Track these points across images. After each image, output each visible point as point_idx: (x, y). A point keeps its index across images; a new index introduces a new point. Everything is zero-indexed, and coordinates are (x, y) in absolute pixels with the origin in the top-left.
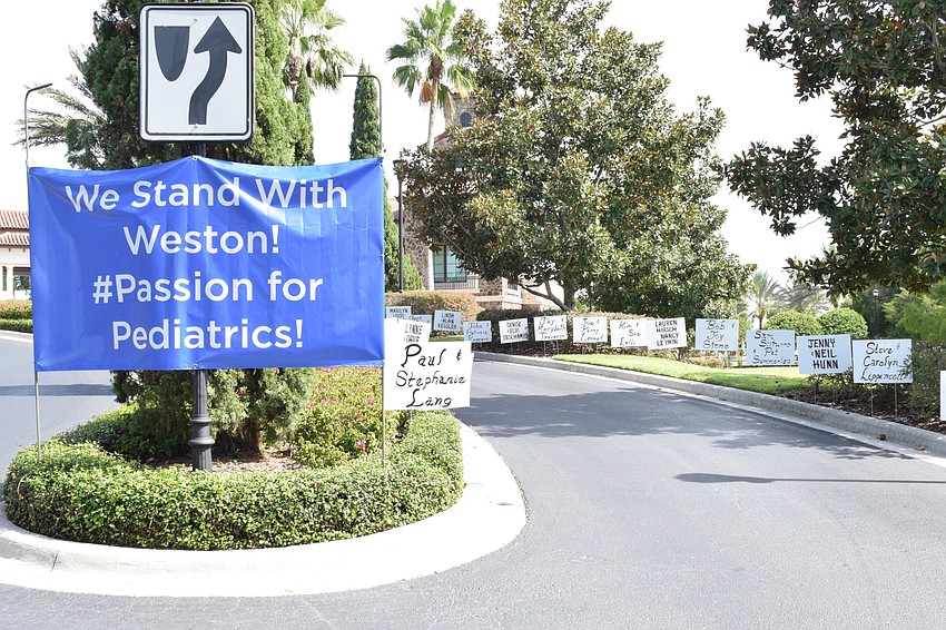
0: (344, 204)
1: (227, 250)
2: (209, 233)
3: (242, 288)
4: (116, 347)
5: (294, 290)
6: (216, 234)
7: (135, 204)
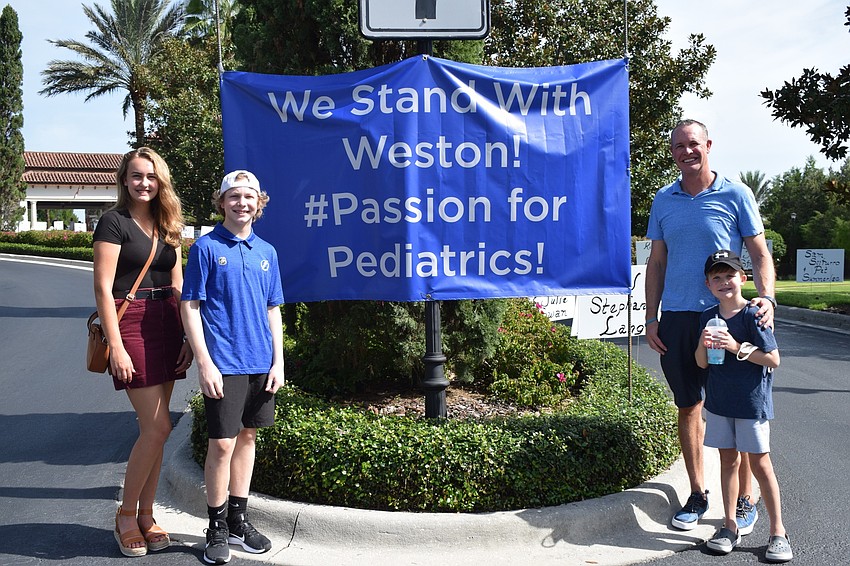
0: (588, 111)
1: (462, 163)
2: (442, 145)
3: (480, 207)
4: (334, 274)
5: (536, 209)
6: (449, 145)
7: (355, 111)
